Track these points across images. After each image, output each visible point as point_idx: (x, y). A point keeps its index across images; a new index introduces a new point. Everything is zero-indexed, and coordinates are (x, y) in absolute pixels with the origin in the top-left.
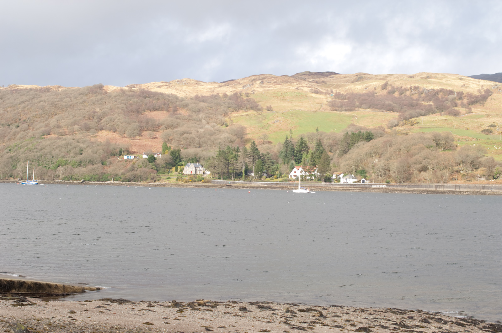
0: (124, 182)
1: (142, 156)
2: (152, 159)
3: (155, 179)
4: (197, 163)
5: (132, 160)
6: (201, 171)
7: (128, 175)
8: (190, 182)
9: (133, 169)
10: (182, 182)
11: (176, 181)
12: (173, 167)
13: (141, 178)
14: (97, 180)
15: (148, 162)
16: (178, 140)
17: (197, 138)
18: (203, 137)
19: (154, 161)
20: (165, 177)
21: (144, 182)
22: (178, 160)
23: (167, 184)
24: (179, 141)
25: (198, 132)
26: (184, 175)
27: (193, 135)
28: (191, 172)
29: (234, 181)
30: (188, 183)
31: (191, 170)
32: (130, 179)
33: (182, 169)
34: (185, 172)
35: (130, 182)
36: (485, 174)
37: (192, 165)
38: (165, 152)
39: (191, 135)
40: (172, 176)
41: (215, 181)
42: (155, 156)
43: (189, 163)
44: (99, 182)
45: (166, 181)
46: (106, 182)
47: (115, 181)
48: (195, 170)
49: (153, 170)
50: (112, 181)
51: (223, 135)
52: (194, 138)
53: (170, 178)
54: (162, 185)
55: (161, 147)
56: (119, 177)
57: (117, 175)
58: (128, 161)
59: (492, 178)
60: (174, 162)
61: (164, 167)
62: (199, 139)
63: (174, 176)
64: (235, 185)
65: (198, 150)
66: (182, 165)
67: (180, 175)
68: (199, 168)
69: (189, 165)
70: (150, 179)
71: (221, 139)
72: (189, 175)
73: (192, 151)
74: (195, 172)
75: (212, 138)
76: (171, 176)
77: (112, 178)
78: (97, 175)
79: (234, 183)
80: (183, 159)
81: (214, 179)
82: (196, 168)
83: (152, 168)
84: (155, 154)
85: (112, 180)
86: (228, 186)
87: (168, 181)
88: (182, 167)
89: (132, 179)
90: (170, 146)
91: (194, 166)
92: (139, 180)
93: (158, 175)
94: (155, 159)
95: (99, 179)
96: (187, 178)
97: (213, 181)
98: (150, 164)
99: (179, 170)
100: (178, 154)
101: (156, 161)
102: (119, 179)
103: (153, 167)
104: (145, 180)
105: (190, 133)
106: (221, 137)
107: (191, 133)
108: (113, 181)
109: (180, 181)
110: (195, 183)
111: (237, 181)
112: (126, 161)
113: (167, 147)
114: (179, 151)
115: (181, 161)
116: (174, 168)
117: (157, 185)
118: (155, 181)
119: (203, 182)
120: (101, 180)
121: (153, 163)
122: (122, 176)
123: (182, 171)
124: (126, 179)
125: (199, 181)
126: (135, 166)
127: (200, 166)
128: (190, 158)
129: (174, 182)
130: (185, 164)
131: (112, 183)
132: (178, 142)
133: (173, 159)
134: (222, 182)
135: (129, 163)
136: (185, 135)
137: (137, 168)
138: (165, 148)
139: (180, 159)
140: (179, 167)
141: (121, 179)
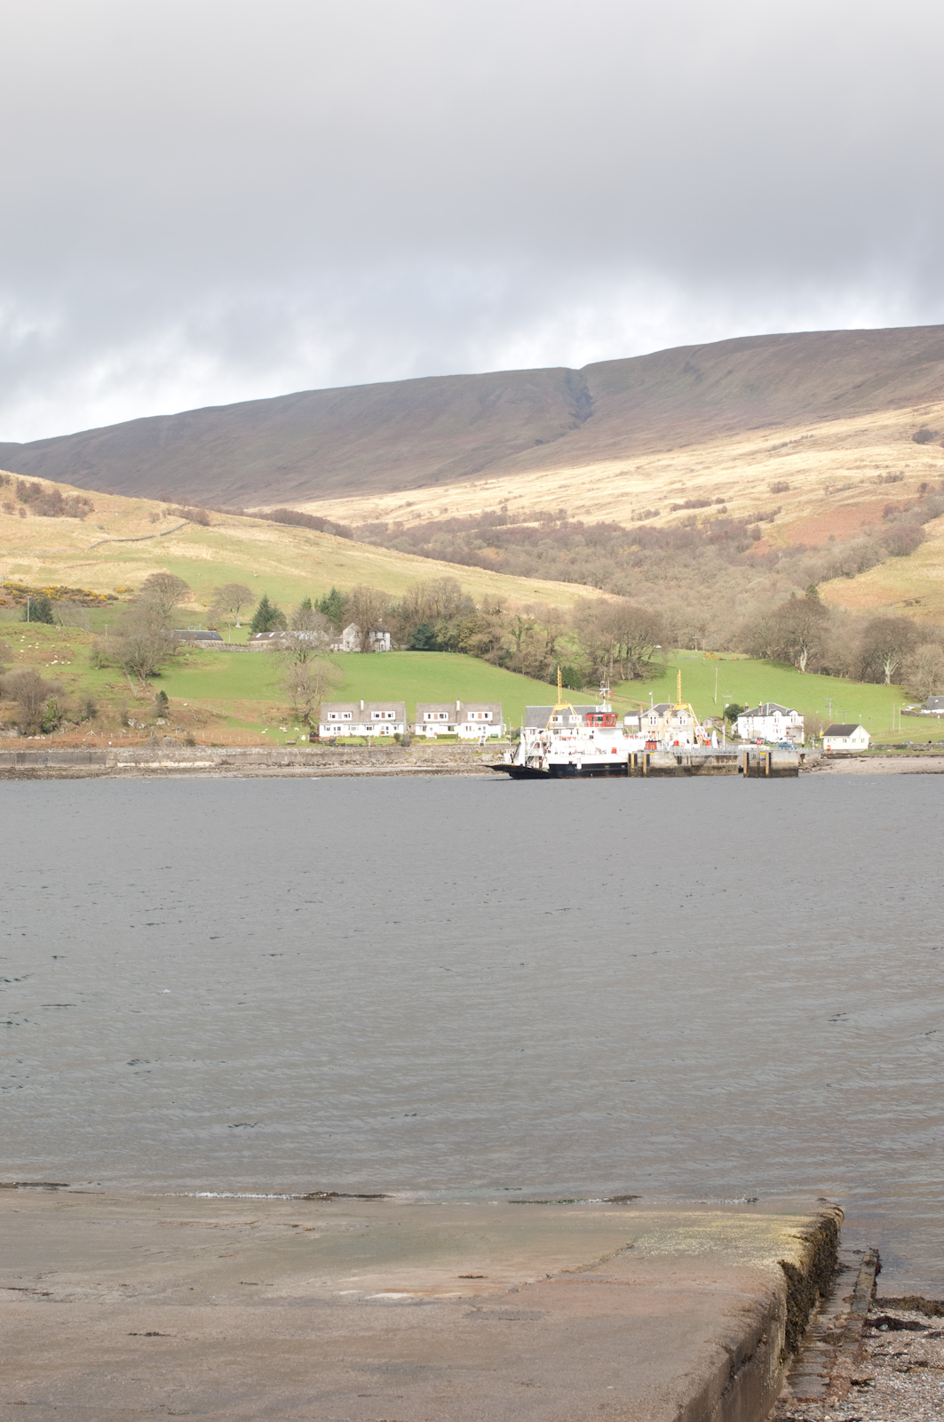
36: (17, 720)
59: (38, 730)
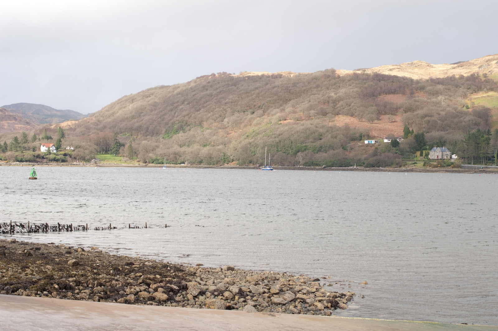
0: (367, 167)
1: (384, 141)
2: (395, 143)
3: (400, 164)
4: (444, 147)
5: (373, 145)
6: (448, 155)
7: (372, 160)
8: (438, 168)
9: (375, 154)
10: (431, 168)
11: (423, 166)
12: (417, 151)
13: (385, 163)
14: (339, 166)
15: (391, 147)
16: (419, 124)
17: (440, 121)
18: (446, 120)
19: (398, 146)
20: (411, 162)
21: (389, 167)
22: (422, 144)
23: (414, 169)
24: (421, 124)
25: (439, 114)
26: (430, 159)
27: (435, 118)
28: (438, 156)
29: (486, 166)
30: (437, 168)
31: (438, 154)
32: (374, 164)
33: (427, 154)
34: (431, 157)
35: (374, 168)
37: (439, 149)
38: (407, 136)
39: (433, 118)
40: (418, 160)
41: (465, 166)
42: (398, 140)
43: (435, 147)
44: (341, 168)
45: (413, 166)
46: (348, 168)
47: (358, 166)
48: (441, 154)
49: (397, 154)
50: (355, 167)
51: (468, 117)
52: (436, 121)
53: (416, 163)
54: (409, 170)
55: (402, 131)
56: (362, 162)
57: (359, 160)
58: (369, 146)
60: (418, 146)
61: (408, 152)
62: (441, 122)
63: (420, 161)
64: (489, 170)
65: (442, 133)
66: (426, 149)
67: (426, 159)
68: (446, 152)
69: (435, 149)
70: (395, 164)
71: (465, 122)
72: (435, 160)
73: (435, 134)
74: (441, 156)
75: (456, 120)
76: (416, 160)
77: (355, 164)
78: (338, 160)
79: (487, 168)
80: (427, 143)
81: (464, 164)
82: (442, 153)
83: (396, 153)
84: (397, 138)
85: (355, 165)
86: (482, 171)
87: (415, 166)
88: (427, 152)
89: (376, 165)
90: (413, 130)
91: (440, 150)
92: (384, 165)
93: (403, 160)
94: (398, 143)
95: (341, 165)
96: (435, 163)
97: (463, 166)
98: (394, 148)
99: (424, 154)
100: (422, 138)
101: (399, 145)
102: (362, 164)
103: (397, 151)
104: (390, 165)
105: (431, 116)
106: (465, 120)
107: (433, 116)
108: (357, 166)
109: (428, 166)
110: (444, 168)
111: (489, 165)
112: (368, 145)
113: (409, 131)
114: (423, 134)
115: (425, 145)
116: (418, 153)
117: (404, 170)
118: (400, 166)
119: (453, 168)
120: (343, 165)
121: (397, 148)
122: (365, 161)
123: (428, 156)
124: (370, 164)
125: (448, 166)
126: (378, 151)
127: (447, 151)
128: (435, 142)
129: (421, 167)
130: (430, 149)
131: (355, 169)
132: (419, 125)
133: (417, 144)
134: (473, 167)
135: (370, 148)
136: (426, 118)
137: (381, 153)
138: (407, 132)
139: (424, 143)
140: (424, 152)
141: (364, 164)
